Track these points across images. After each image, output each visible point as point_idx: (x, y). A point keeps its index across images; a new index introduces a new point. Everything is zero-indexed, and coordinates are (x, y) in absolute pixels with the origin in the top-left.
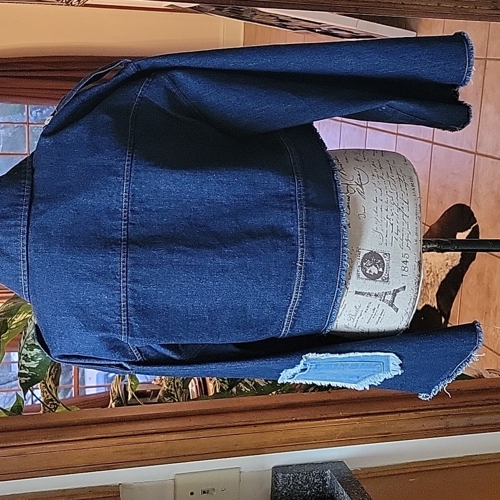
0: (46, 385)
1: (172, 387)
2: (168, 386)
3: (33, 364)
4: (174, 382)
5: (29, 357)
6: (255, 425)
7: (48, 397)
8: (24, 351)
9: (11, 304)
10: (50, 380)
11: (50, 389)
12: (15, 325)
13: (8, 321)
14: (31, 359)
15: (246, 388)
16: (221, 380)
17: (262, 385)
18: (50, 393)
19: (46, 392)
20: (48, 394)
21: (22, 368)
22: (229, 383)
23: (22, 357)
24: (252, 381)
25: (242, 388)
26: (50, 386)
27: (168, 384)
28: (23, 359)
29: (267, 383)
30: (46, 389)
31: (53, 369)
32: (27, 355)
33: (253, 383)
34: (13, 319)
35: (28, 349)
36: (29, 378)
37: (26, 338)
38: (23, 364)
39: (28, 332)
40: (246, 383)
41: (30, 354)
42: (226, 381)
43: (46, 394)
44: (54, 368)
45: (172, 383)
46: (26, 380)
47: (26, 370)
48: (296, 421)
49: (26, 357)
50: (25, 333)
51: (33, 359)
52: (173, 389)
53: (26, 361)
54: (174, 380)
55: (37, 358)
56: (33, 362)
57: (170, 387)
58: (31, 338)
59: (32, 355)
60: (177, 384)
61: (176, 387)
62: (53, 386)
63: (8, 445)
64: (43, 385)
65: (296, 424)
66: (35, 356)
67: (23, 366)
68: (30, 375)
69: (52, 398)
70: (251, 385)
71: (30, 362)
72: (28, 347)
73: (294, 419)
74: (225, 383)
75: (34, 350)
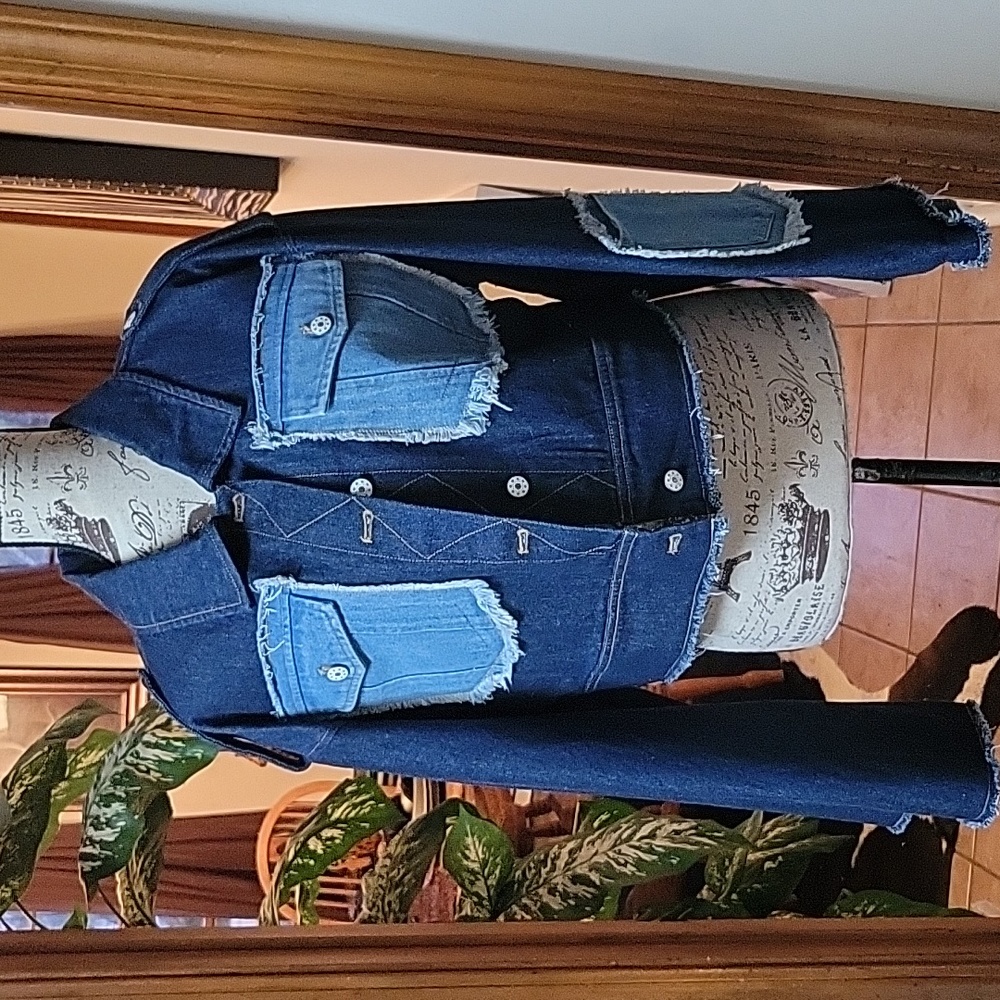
0: (133, 894)
1: (378, 911)
2: (370, 910)
3: (108, 834)
4: (383, 900)
5: (103, 820)
6: (534, 970)
7: (135, 915)
8: (94, 810)
9: (75, 716)
10: (141, 882)
11: (140, 901)
12: (82, 772)
13: (69, 762)
14: (106, 824)
15: (524, 914)
16: (476, 899)
17: (556, 908)
18: (139, 908)
19: (131, 906)
20: (136, 910)
21: (88, 843)
22: (491, 904)
23: (89, 822)
24: (536, 902)
25: (515, 913)
26: (141, 895)
27: (370, 904)
28: (91, 825)
29: (565, 905)
30: (132, 902)
31: (147, 863)
32: (97, 817)
33: (539, 904)
34: (79, 757)
35: (102, 804)
36: (99, 863)
37: (98, 786)
38: (89, 834)
39: (103, 775)
40: (525, 905)
41: (105, 814)
42: (485, 903)
43: (133, 910)
44: (150, 858)
45: (379, 903)
46: (93, 868)
47: (94, 847)
48: (617, 967)
49: (96, 821)
50: (99, 778)
51: (109, 823)
52: (380, 915)
53: (96, 829)
54: (384, 897)
55: (116, 821)
56: (109, 830)
57: (376, 909)
58: (108, 783)
59: (109, 816)
60: (389, 903)
61: (387, 909)
62: (145, 893)
63: (49, 975)
64: (127, 893)
65: (618, 973)
66: (115, 818)
67: (90, 839)
68: (102, 856)
69: (144, 918)
70: (533, 908)
71: (102, 829)
72: (101, 801)
73: (614, 963)
74: (483, 906)
75: (113, 805)
